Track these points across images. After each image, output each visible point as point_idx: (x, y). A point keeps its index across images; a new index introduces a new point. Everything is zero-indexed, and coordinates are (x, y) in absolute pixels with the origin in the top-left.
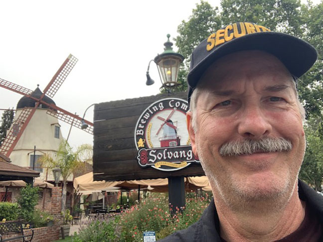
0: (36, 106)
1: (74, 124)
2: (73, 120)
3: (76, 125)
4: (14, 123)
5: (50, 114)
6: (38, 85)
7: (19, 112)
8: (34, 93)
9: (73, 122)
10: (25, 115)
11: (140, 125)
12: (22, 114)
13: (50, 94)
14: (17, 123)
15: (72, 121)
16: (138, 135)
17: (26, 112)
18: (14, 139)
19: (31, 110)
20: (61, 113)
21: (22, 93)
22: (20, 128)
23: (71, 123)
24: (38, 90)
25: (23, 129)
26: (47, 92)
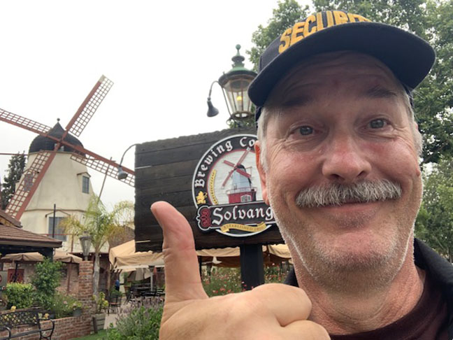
0: (56, 148)
1: (109, 173)
2: (108, 168)
3: (112, 175)
4: (25, 173)
5: (76, 160)
6: (59, 120)
7: (33, 158)
8: (52, 130)
9: (107, 171)
10: (40, 161)
11: (200, 172)
12: (37, 160)
13: (75, 132)
14: (29, 173)
15: (106, 169)
16: (197, 187)
17: (43, 158)
18: (26, 194)
19: (49, 155)
20: (91, 158)
21: (36, 131)
22: (34, 180)
23: (105, 172)
24: (58, 126)
25: (39, 180)
26: (71, 130)
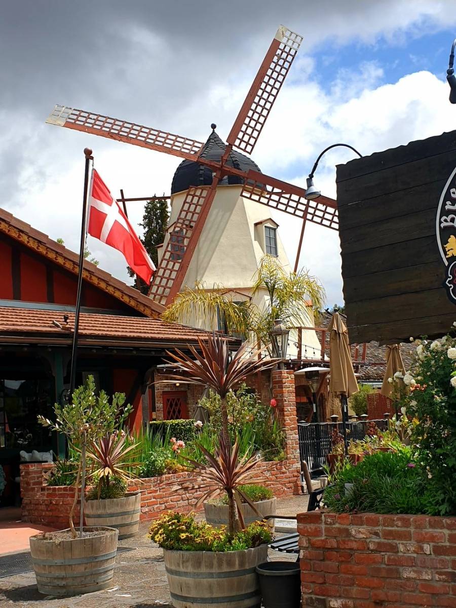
0: (215, 181)
2: (307, 206)
5: (250, 198)
6: (214, 126)
9: (306, 212)
10: (193, 207)
11: (448, 203)
12: (187, 206)
13: (243, 145)
14: (177, 229)
15: (303, 208)
16: (445, 227)
17: (195, 200)
18: (177, 267)
19: (205, 194)
20: (276, 190)
21: (179, 154)
22: (186, 242)
23: (301, 214)
24: (214, 138)
25: (194, 240)
26: (237, 142)
